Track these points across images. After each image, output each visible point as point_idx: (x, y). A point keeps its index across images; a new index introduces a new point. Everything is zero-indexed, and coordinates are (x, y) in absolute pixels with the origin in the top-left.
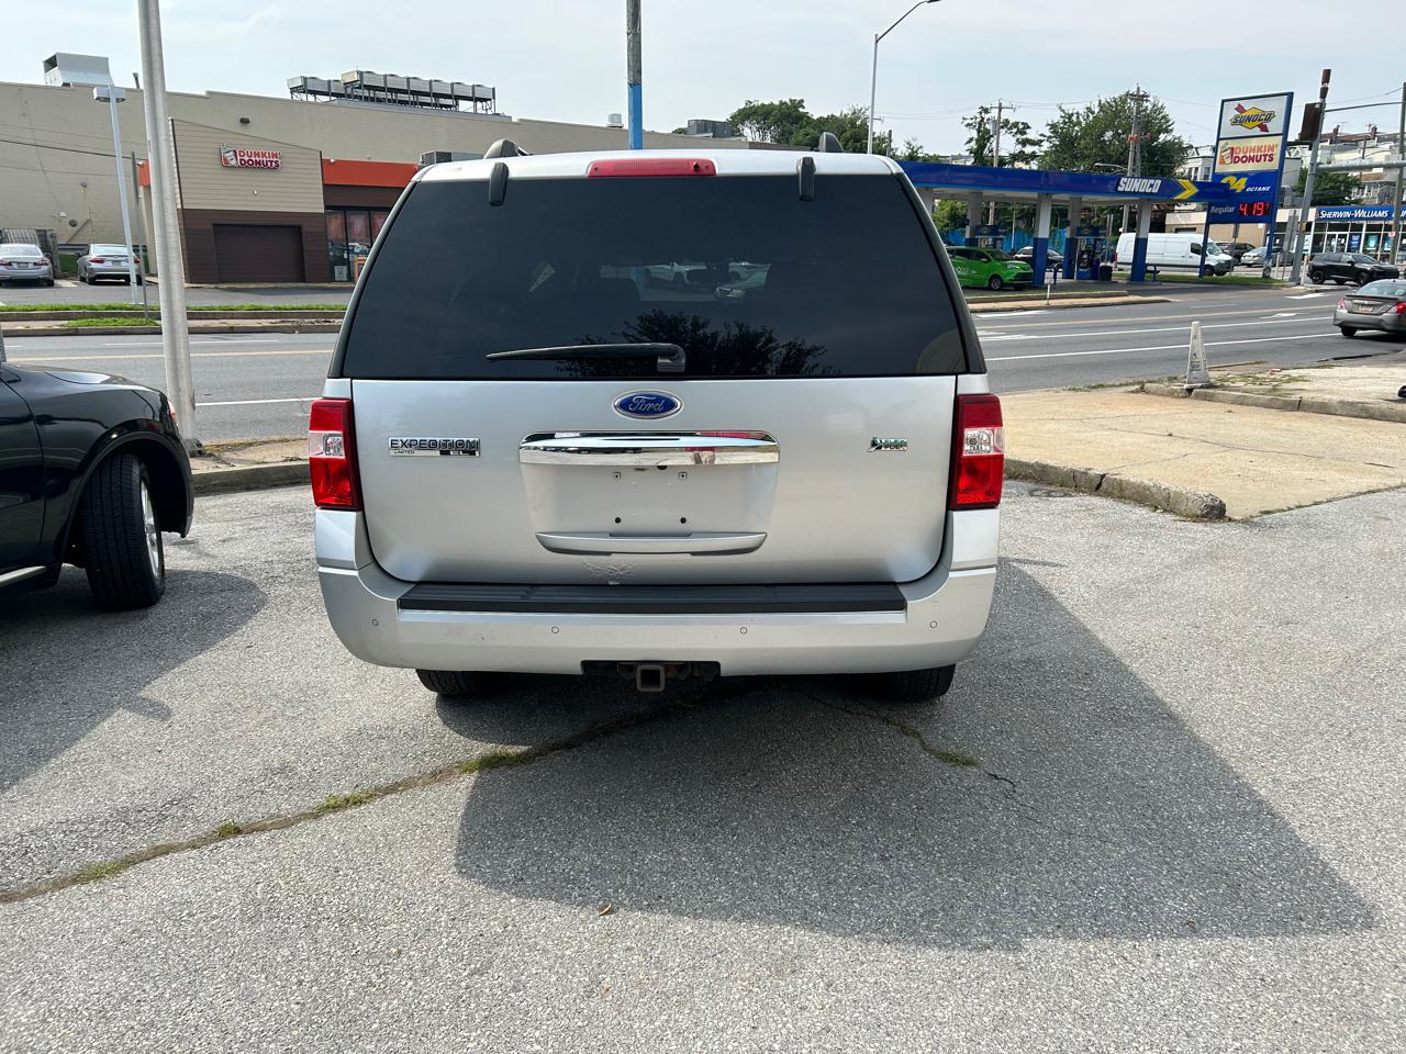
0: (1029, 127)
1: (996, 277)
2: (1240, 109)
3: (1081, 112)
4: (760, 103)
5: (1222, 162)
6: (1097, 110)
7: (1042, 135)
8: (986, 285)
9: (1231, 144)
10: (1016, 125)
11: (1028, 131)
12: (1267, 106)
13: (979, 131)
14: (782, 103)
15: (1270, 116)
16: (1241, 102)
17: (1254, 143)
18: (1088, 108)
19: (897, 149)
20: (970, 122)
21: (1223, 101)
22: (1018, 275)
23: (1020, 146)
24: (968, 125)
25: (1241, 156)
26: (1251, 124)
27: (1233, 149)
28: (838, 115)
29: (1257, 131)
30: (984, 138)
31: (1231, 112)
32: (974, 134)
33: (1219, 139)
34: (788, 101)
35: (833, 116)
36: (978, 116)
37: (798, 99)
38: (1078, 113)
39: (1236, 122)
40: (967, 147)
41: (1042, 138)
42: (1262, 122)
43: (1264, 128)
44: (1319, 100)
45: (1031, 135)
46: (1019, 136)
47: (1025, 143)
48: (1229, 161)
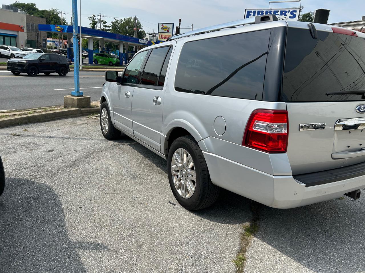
0: (106, 22)
1: (111, 62)
2: (163, 25)
3: (120, 20)
4: (20, 3)
5: (160, 38)
6: (124, 20)
7: (110, 25)
8: (108, 64)
9: (161, 34)
10: (103, 21)
11: (106, 23)
12: (168, 26)
13: (93, 21)
14: (28, 4)
15: (169, 28)
16: (163, 24)
17: (166, 34)
18: (121, 20)
19: (68, 23)
20: (90, 18)
21: (159, 23)
22: (117, 62)
23: (104, 27)
24: (90, 19)
25: (163, 37)
26: (165, 30)
27: (162, 35)
28: (48, 10)
29: (167, 31)
30: (94, 23)
31: (161, 26)
32: (92, 22)
33: (158, 32)
34: (30, 3)
35: (46, 10)
36: (92, 17)
37: (34, 3)
38: (119, 21)
39: (162, 29)
40: (90, 25)
41: (110, 26)
42: (168, 29)
43: (168, 31)
44: (179, 26)
45: (107, 24)
46: (104, 24)
47: (105, 26)
48: (161, 38)
